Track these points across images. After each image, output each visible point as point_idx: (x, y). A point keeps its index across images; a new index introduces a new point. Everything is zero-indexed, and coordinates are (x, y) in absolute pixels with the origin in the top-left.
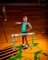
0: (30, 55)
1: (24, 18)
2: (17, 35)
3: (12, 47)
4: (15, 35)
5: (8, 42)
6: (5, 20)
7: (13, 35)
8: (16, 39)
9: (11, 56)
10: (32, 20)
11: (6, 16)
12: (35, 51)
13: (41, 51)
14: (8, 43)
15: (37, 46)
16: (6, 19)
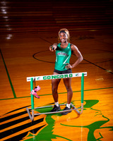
0: (76, 131)
1: (62, 34)
2: (41, 78)
3: (28, 109)
4: (36, 78)
5: (15, 97)
6: (8, 38)
7: (29, 79)
8: (38, 88)
9: (26, 134)
10: (81, 39)
11: (11, 27)
12: (90, 122)
13: (106, 122)
14: (16, 100)
15: (94, 107)
16: (10, 35)
